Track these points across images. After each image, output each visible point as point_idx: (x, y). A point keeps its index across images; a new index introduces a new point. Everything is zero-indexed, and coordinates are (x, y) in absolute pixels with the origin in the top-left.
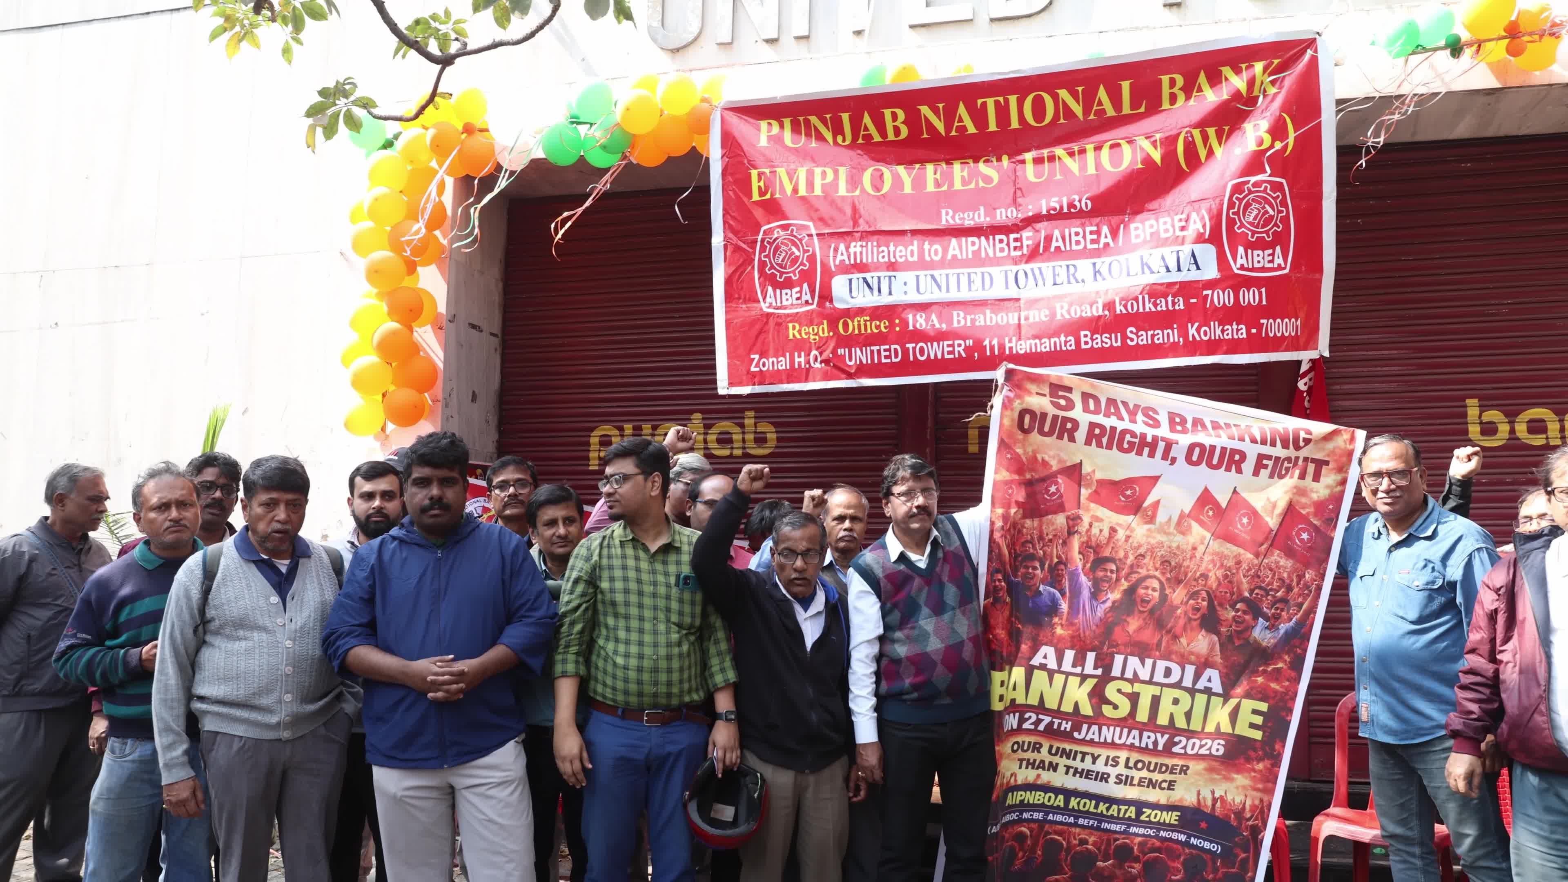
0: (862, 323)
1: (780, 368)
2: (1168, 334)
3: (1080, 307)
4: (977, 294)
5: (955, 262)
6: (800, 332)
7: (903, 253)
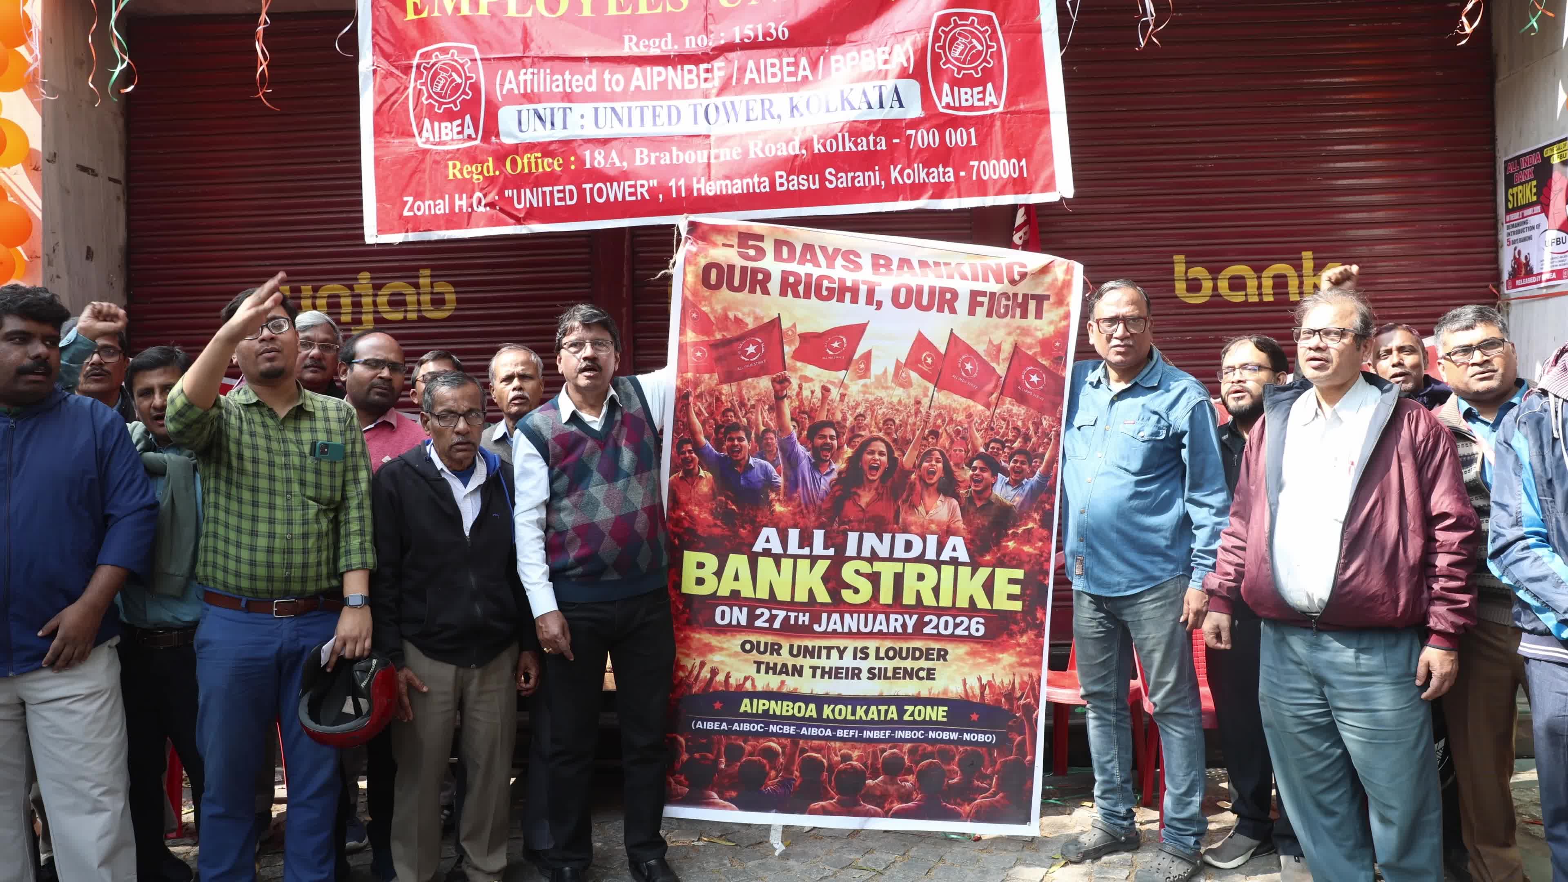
0: (533, 160)
1: (438, 212)
2: (869, 177)
3: (775, 144)
4: (662, 129)
5: (639, 94)
6: (461, 171)
7: (581, 83)
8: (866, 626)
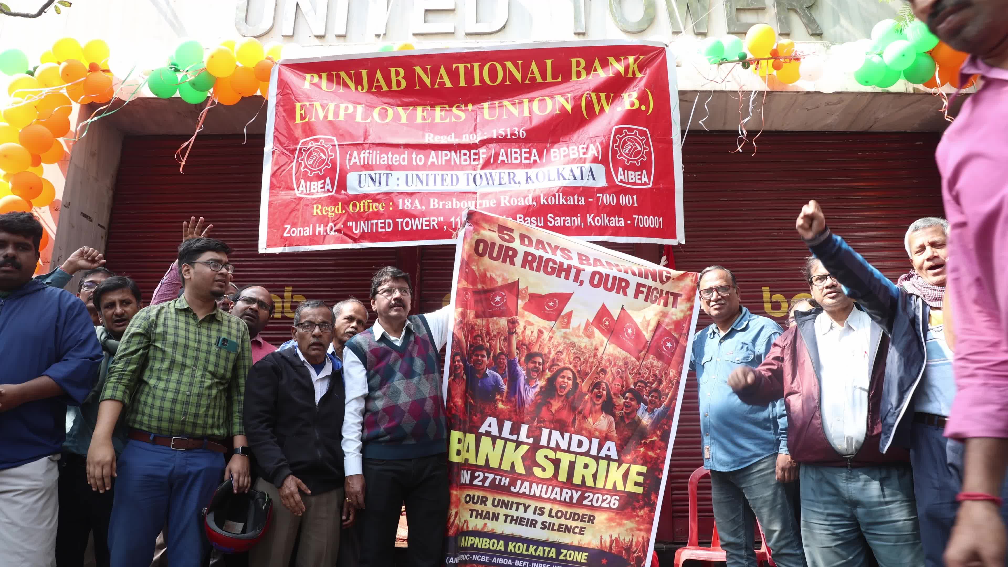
0: (366, 204)
1: (305, 235)
2: (574, 220)
3: (517, 198)
4: (447, 188)
5: (433, 167)
6: (321, 210)
7: (398, 159)
8: (546, 493)
